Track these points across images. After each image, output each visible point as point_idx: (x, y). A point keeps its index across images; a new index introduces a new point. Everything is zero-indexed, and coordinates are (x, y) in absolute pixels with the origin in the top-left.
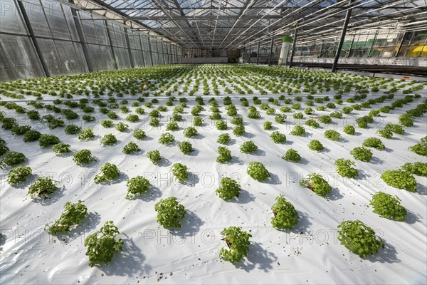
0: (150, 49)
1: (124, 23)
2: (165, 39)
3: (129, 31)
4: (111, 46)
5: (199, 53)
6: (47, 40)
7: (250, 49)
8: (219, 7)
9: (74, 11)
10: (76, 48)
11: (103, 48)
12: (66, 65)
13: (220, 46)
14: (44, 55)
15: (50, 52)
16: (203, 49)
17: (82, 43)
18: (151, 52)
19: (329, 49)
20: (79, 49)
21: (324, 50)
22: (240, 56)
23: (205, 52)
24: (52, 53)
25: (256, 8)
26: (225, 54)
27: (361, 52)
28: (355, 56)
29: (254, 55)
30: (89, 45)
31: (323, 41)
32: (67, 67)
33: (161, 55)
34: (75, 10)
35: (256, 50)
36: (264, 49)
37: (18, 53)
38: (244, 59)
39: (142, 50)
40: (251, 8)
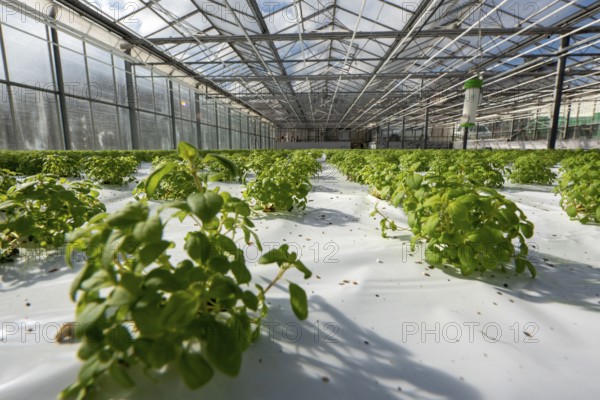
0: (230, 125)
1: (197, 87)
2: (252, 114)
3: (202, 99)
4: (173, 117)
5: (305, 135)
6: (80, 101)
7: (388, 129)
8: (346, 58)
9: (128, 66)
10: (121, 116)
11: (160, 118)
12: (100, 137)
13: (338, 125)
14: (70, 120)
15: (80, 117)
16: (310, 129)
17: (131, 109)
18: (230, 129)
19: (526, 128)
20: (124, 117)
21: (518, 130)
22: (370, 140)
23: (313, 134)
24: (83, 119)
25: (404, 58)
26: (345, 136)
27: (588, 132)
28: (577, 137)
29: (395, 138)
30: (141, 113)
31: (514, 115)
32: (100, 141)
33: (245, 136)
34: (131, 64)
35: (398, 131)
36: (411, 129)
37: (34, 114)
38: (377, 143)
39: (217, 127)
40: (395, 59)
